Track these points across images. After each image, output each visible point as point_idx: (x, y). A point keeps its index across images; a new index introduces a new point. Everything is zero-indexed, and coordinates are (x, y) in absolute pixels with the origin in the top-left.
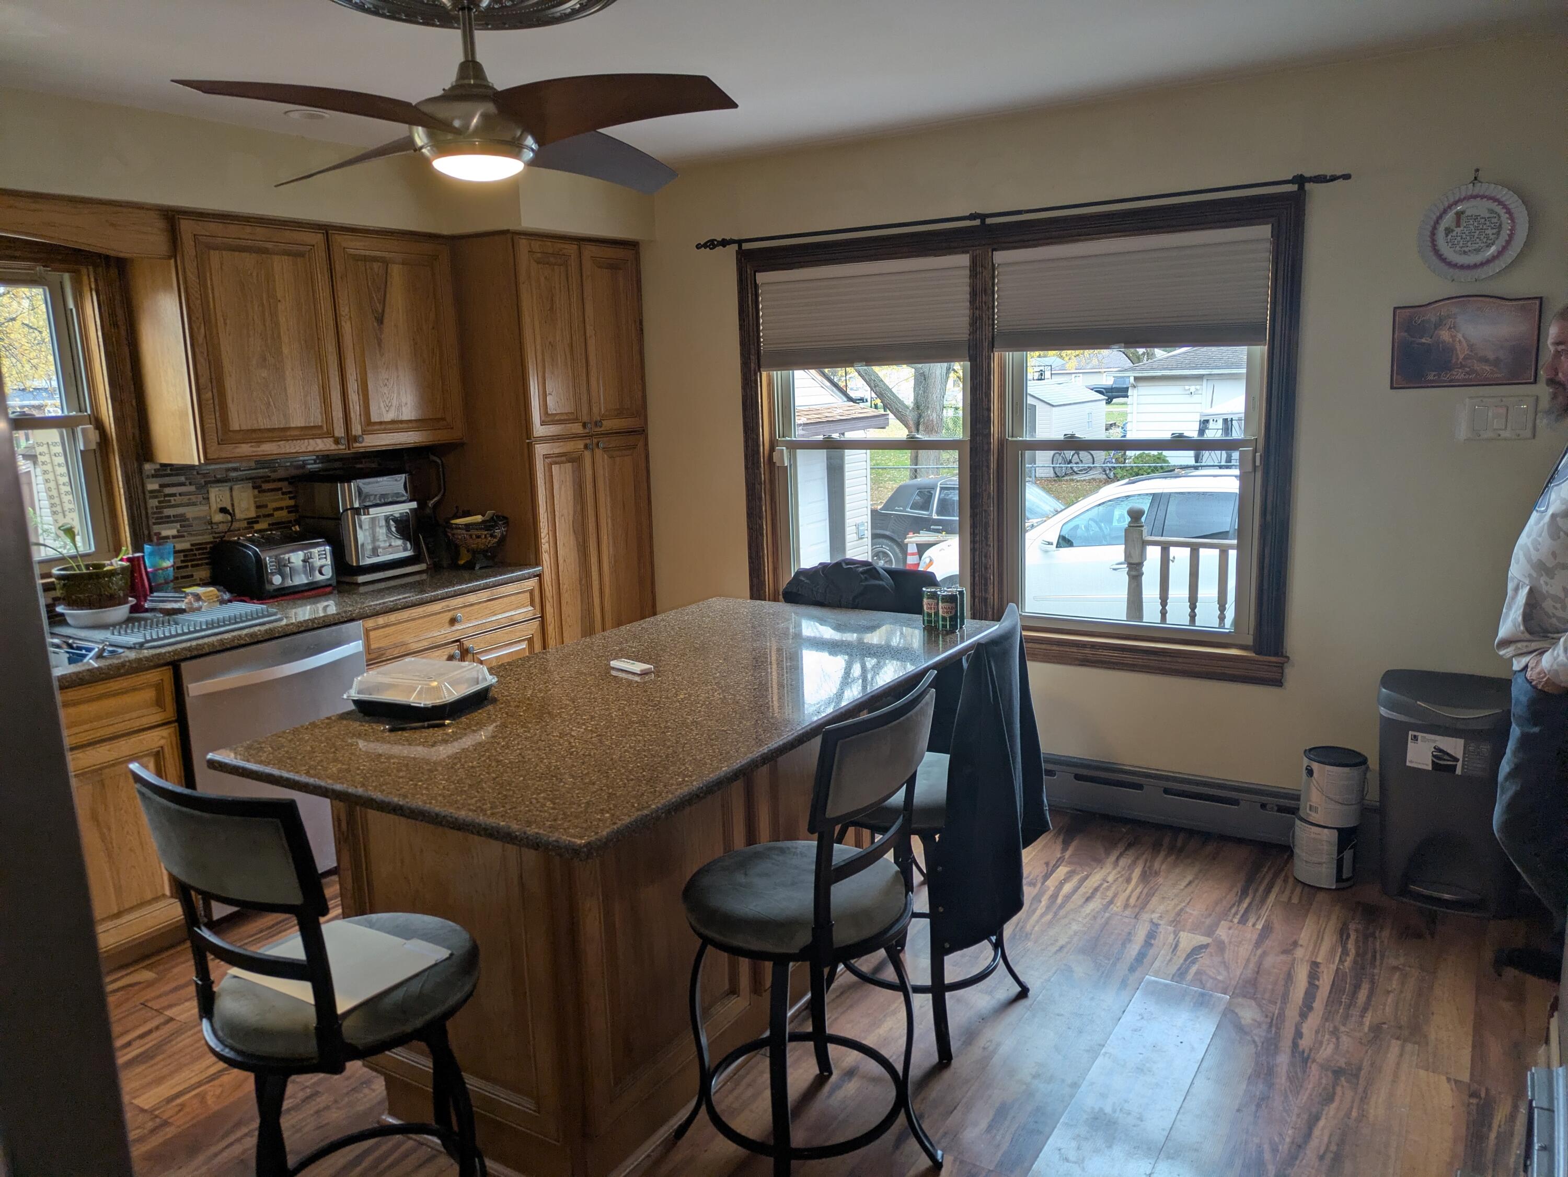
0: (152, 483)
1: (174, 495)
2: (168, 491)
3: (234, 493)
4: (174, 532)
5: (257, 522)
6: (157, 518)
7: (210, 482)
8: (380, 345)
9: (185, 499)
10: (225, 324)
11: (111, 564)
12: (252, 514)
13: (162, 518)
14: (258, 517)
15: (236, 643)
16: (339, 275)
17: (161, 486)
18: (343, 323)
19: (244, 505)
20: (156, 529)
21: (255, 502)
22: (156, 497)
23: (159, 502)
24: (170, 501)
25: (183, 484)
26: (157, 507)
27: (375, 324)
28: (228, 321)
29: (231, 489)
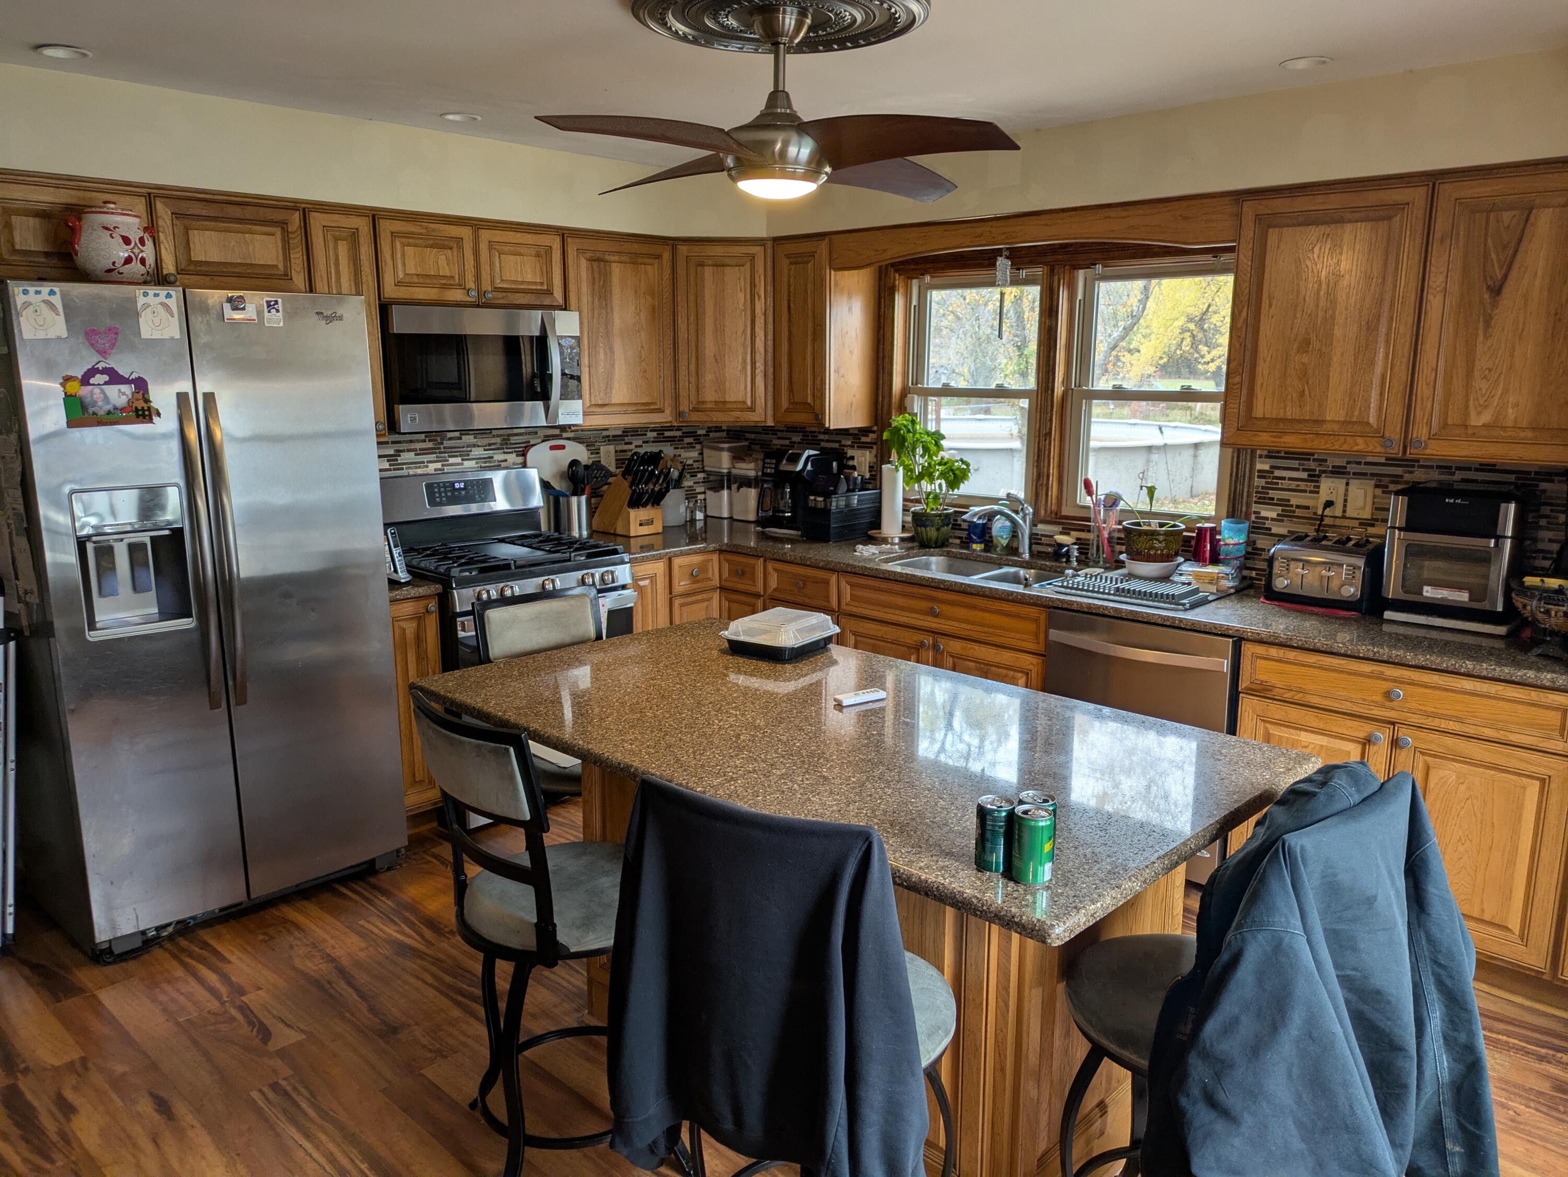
0: (1263, 463)
1: (1284, 478)
2: (1278, 473)
3: (1350, 487)
4: (1273, 515)
5: (1373, 525)
6: (1260, 498)
7: (1324, 472)
8: (1488, 324)
9: (1293, 484)
10: (1270, 306)
11: (1149, 525)
12: (1367, 514)
13: (1265, 498)
14: (1372, 519)
15: (1101, 611)
16: (1438, 235)
17: (1272, 467)
18: (1431, 297)
19: (1360, 503)
20: (1255, 507)
21: (1374, 503)
22: (1264, 477)
23: (1267, 483)
24: (1277, 484)
25: (1297, 469)
26: (1263, 488)
27: (1486, 296)
28: (1274, 302)
29: (1347, 484)
